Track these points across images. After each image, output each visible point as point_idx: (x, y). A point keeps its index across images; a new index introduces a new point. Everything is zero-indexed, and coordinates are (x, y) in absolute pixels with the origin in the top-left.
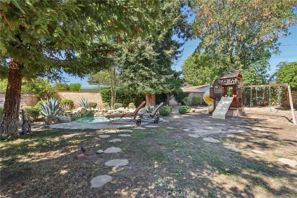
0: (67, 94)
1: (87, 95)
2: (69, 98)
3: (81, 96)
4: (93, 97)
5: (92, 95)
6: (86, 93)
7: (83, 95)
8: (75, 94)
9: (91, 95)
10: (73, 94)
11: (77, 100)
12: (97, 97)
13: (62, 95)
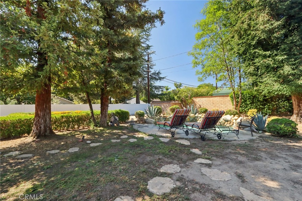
0: (200, 99)
1: (217, 100)
2: (201, 103)
3: (212, 101)
4: (223, 101)
5: (223, 100)
6: (216, 98)
7: (214, 100)
8: (206, 99)
9: (221, 100)
10: (205, 100)
11: (209, 105)
12: (229, 101)
13: (196, 101)
